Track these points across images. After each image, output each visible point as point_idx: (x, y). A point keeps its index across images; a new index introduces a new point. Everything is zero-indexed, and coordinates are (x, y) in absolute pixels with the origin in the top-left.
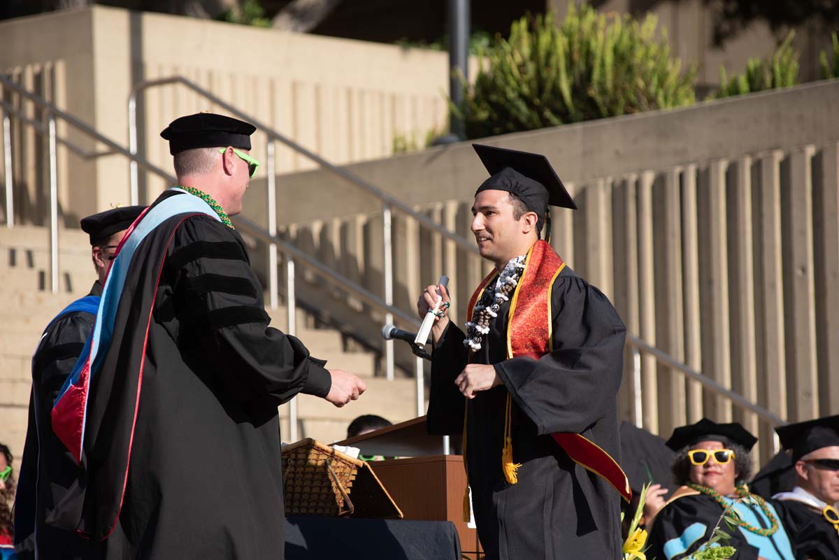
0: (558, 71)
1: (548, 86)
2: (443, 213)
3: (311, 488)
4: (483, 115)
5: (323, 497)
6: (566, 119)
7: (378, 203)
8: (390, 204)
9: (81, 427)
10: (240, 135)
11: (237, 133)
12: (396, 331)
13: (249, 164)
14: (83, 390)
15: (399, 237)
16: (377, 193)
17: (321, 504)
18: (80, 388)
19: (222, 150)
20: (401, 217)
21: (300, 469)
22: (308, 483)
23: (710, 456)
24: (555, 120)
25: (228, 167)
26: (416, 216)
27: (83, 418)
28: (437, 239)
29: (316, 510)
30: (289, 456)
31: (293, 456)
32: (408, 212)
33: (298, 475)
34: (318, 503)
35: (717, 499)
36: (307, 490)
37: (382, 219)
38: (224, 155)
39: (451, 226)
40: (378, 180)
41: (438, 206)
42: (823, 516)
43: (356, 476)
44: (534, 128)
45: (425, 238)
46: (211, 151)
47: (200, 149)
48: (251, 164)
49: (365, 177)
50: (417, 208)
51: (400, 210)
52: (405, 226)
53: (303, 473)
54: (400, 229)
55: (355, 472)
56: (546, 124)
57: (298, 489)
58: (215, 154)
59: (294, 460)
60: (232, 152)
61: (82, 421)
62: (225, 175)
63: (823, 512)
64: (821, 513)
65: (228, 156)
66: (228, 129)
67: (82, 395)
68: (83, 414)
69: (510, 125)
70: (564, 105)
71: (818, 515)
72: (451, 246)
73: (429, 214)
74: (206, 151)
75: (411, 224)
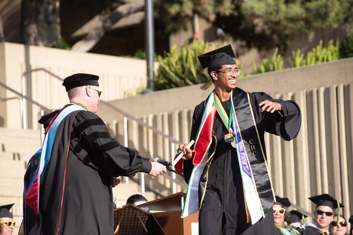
0: (190, 64)
1: (187, 70)
2: (147, 119)
3: (130, 224)
4: (162, 81)
5: (135, 228)
6: (195, 83)
7: (121, 115)
8: (127, 116)
9: (38, 199)
10: (93, 80)
11: (91, 79)
12: (159, 161)
13: (98, 92)
14: (37, 184)
15: (130, 129)
16: (121, 112)
17: (134, 230)
18: (36, 184)
19: (85, 87)
20: (130, 121)
21: (126, 216)
22: (129, 222)
23: (277, 211)
24: (190, 83)
25: (89, 93)
26: (136, 120)
27: (38, 195)
28: (145, 129)
29: (132, 232)
30: (122, 211)
31: (124, 211)
32: (133, 118)
33: (125, 219)
34: (133, 230)
35: (277, 227)
36: (129, 224)
37: (123, 121)
38: (86, 89)
39: (151, 124)
40: (121, 107)
41: (145, 117)
42: (322, 234)
43: (148, 219)
44: (182, 86)
45: (140, 129)
46: (81, 88)
47: (77, 88)
48: (100, 92)
49: (116, 105)
50: (137, 117)
51: (130, 118)
52: (132, 124)
53: (127, 218)
54: (130, 125)
55: (147, 217)
56: (187, 84)
57: (125, 224)
58: (83, 89)
59: (124, 212)
60: (90, 88)
61: (38, 197)
62: (88, 97)
63: (322, 232)
64: (321, 233)
65: (88, 90)
66: (87, 79)
67: (37, 186)
68: (38, 194)
69: (173, 85)
70: (193, 77)
71: (320, 233)
72: (151, 132)
73: (142, 119)
74: (79, 88)
75: (135, 124)
